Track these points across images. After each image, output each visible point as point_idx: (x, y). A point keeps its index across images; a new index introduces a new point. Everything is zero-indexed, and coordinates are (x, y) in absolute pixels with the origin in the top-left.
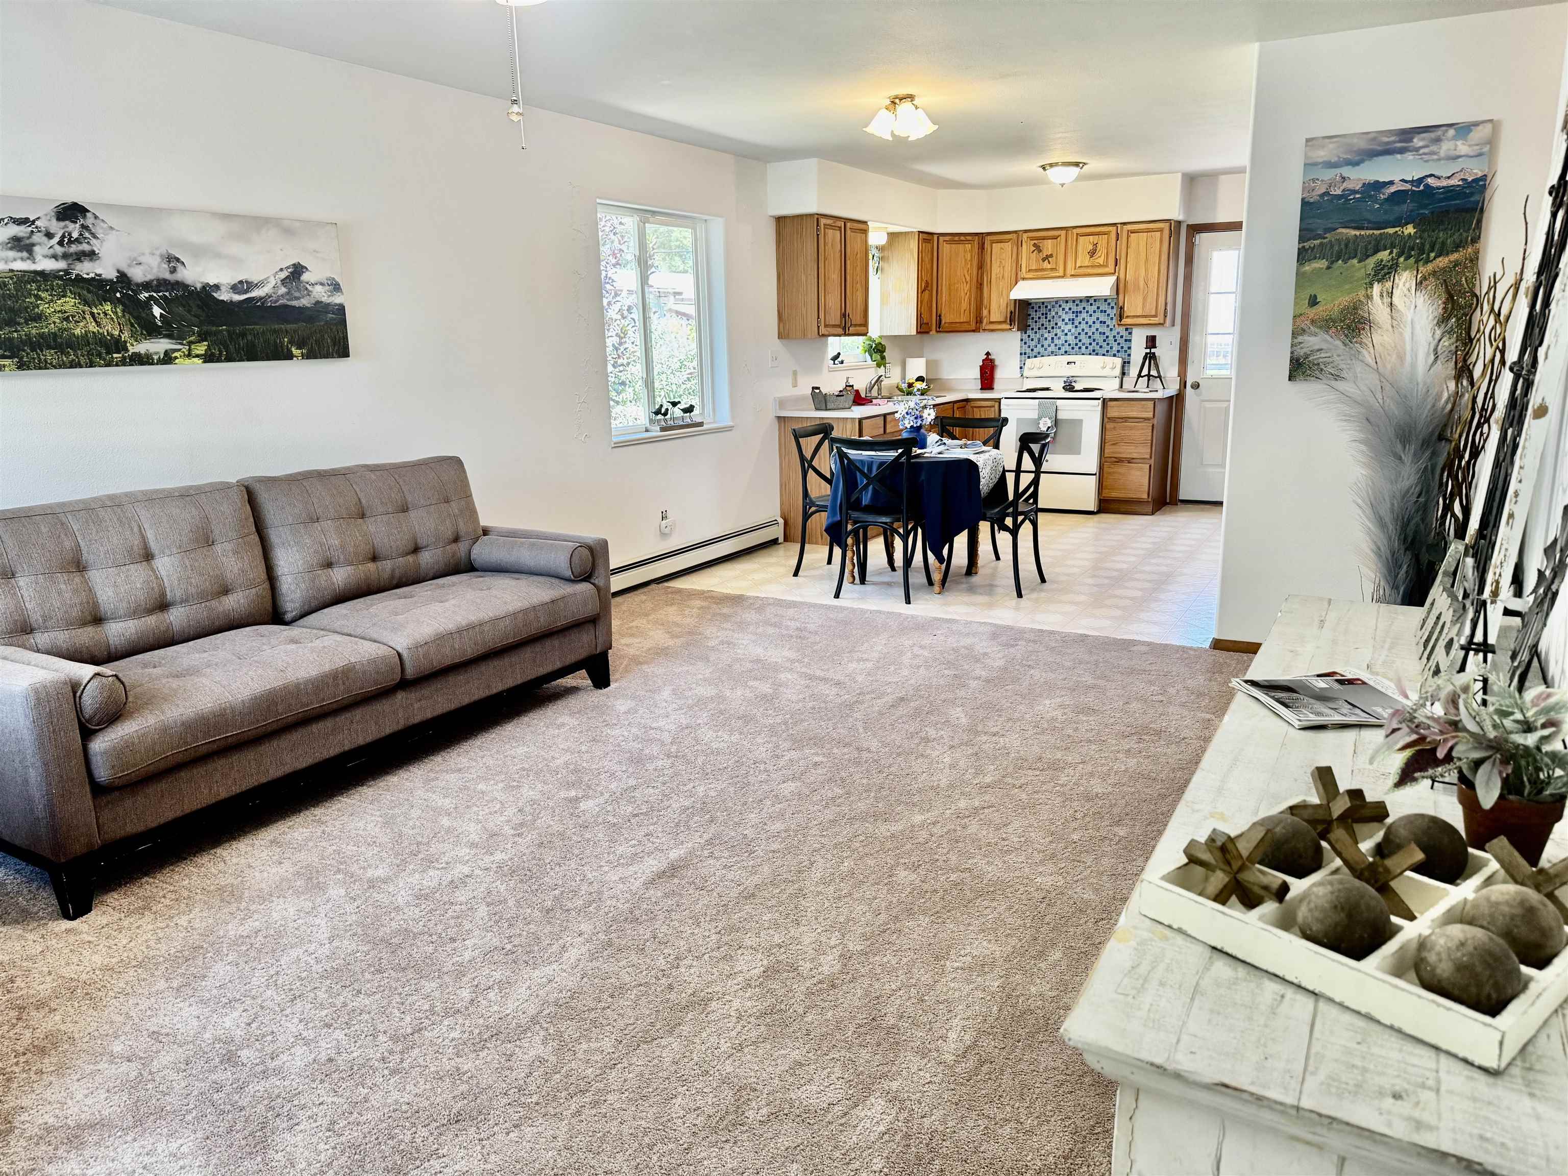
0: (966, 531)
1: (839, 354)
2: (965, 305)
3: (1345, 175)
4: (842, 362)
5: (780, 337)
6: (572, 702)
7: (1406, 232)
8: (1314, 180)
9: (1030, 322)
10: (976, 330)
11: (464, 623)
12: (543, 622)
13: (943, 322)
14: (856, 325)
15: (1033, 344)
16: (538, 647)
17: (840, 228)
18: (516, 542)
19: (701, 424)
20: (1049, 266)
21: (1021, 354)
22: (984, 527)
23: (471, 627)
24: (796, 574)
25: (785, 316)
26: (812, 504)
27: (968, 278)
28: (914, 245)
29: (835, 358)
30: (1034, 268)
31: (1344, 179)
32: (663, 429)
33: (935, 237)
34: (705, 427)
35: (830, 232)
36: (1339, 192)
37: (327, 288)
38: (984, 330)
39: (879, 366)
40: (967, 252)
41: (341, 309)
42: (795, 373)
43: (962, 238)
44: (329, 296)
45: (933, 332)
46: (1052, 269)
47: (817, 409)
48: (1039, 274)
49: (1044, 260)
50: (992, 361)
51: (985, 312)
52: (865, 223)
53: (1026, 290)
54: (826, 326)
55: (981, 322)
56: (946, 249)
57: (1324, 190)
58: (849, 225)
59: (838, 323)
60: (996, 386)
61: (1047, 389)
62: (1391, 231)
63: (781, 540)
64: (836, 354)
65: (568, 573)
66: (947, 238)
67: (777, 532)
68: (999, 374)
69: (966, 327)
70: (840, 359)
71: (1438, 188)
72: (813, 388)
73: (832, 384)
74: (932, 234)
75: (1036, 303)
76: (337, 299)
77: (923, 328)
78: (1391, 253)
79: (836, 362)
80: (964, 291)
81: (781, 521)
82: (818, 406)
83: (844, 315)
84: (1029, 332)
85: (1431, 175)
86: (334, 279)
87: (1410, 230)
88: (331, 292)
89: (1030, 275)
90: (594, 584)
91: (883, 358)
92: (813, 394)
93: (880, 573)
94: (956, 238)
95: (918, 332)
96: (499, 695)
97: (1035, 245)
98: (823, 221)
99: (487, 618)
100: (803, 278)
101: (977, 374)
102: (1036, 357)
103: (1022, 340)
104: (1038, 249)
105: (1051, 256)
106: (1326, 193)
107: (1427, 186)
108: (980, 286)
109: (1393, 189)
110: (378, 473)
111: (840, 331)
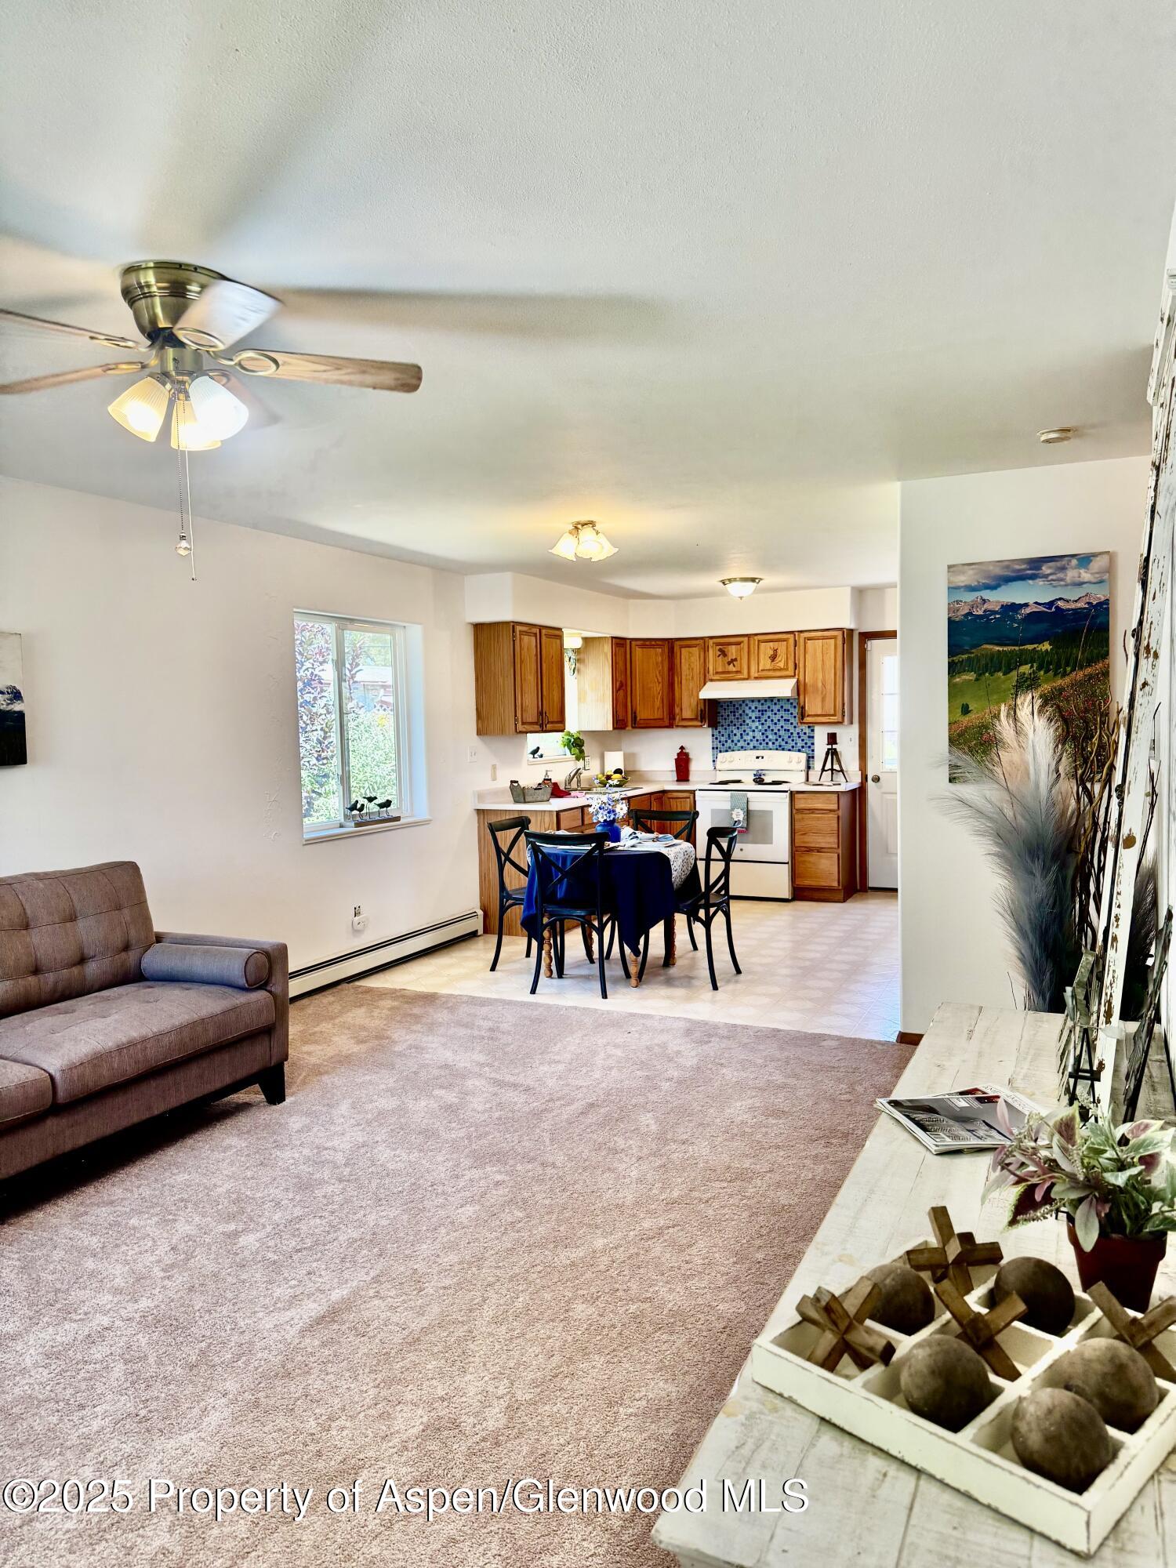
0: (662, 922)
1: (538, 748)
2: (658, 703)
3: (985, 597)
4: (541, 756)
5: (479, 733)
6: (243, 1120)
7: (1044, 649)
8: (958, 602)
9: (720, 719)
10: (670, 726)
11: (124, 1040)
12: (211, 1036)
13: (638, 719)
14: (552, 722)
15: (723, 739)
16: (205, 1063)
17: (536, 634)
18: (189, 949)
19: (398, 819)
20: (734, 669)
21: (713, 748)
22: (680, 920)
23: (132, 1044)
24: (493, 969)
25: (484, 713)
26: (509, 897)
27: (660, 680)
28: (607, 648)
29: (534, 752)
30: (720, 670)
31: (984, 601)
32: (358, 825)
33: (628, 641)
34: (402, 821)
35: (526, 638)
36: (981, 613)
37: (7, 696)
38: (677, 726)
39: (578, 759)
40: (657, 656)
41: (21, 716)
42: (494, 767)
43: (653, 643)
44: (8, 704)
45: (629, 728)
46: (737, 672)
47: (516, 802)
48: (726, 676)
49: (729, 663)
50: (687, 755)
51: (677, 710)
52: (560, 629)
53: (713, 691)
54: (523, 723)
55: (674, 719)
56: (638, 653)
57: (967, 611)
58: (544, 631)
59: (535, 720)
60: (691, 778)
61: (739, 781)
62: (1030, 647)
63: (481, 932)
64: (535, 748)
65: (242, 982)
66: (639, 643)
67: (477, 924)
68: (694, 767)
69: (660, 723)
70: (539, 753)
71: (1069, 610)
72: (512, 782)
73: (530, 777)
74: (624, 639)
75: (725, 702)
76: (17, 707)
77: (619, 724)
78: (1032, 667)
79: (536, 756)
80: (657, 689)
81: (480, 913)
82: (517, 799)
83: (541, 713)
84: (720, 729)
85: (1060, 599)
86: (14, 688)
87: (1046, 646)
88: (11, 700)
89: (717, 677)
90: (270, 992)
91: (582, 752)
92: (512, 788)
93: (578, 965)
94: (648, 643)
95: (614, 728)
96: (161, 1116)
97: (720, 650)
98: (518, 628)
99: (150, 1035)
100: (501, 680)
101: (672, 766)
102: (727, 751)
103: (713, 735)
104: (723, 653)
105: (736, 660)
106: (970, 614)
107: (1058, 608)
108: (671, 685)
109: (1028, 611)
110: (47, 882)
111: (537, 727)
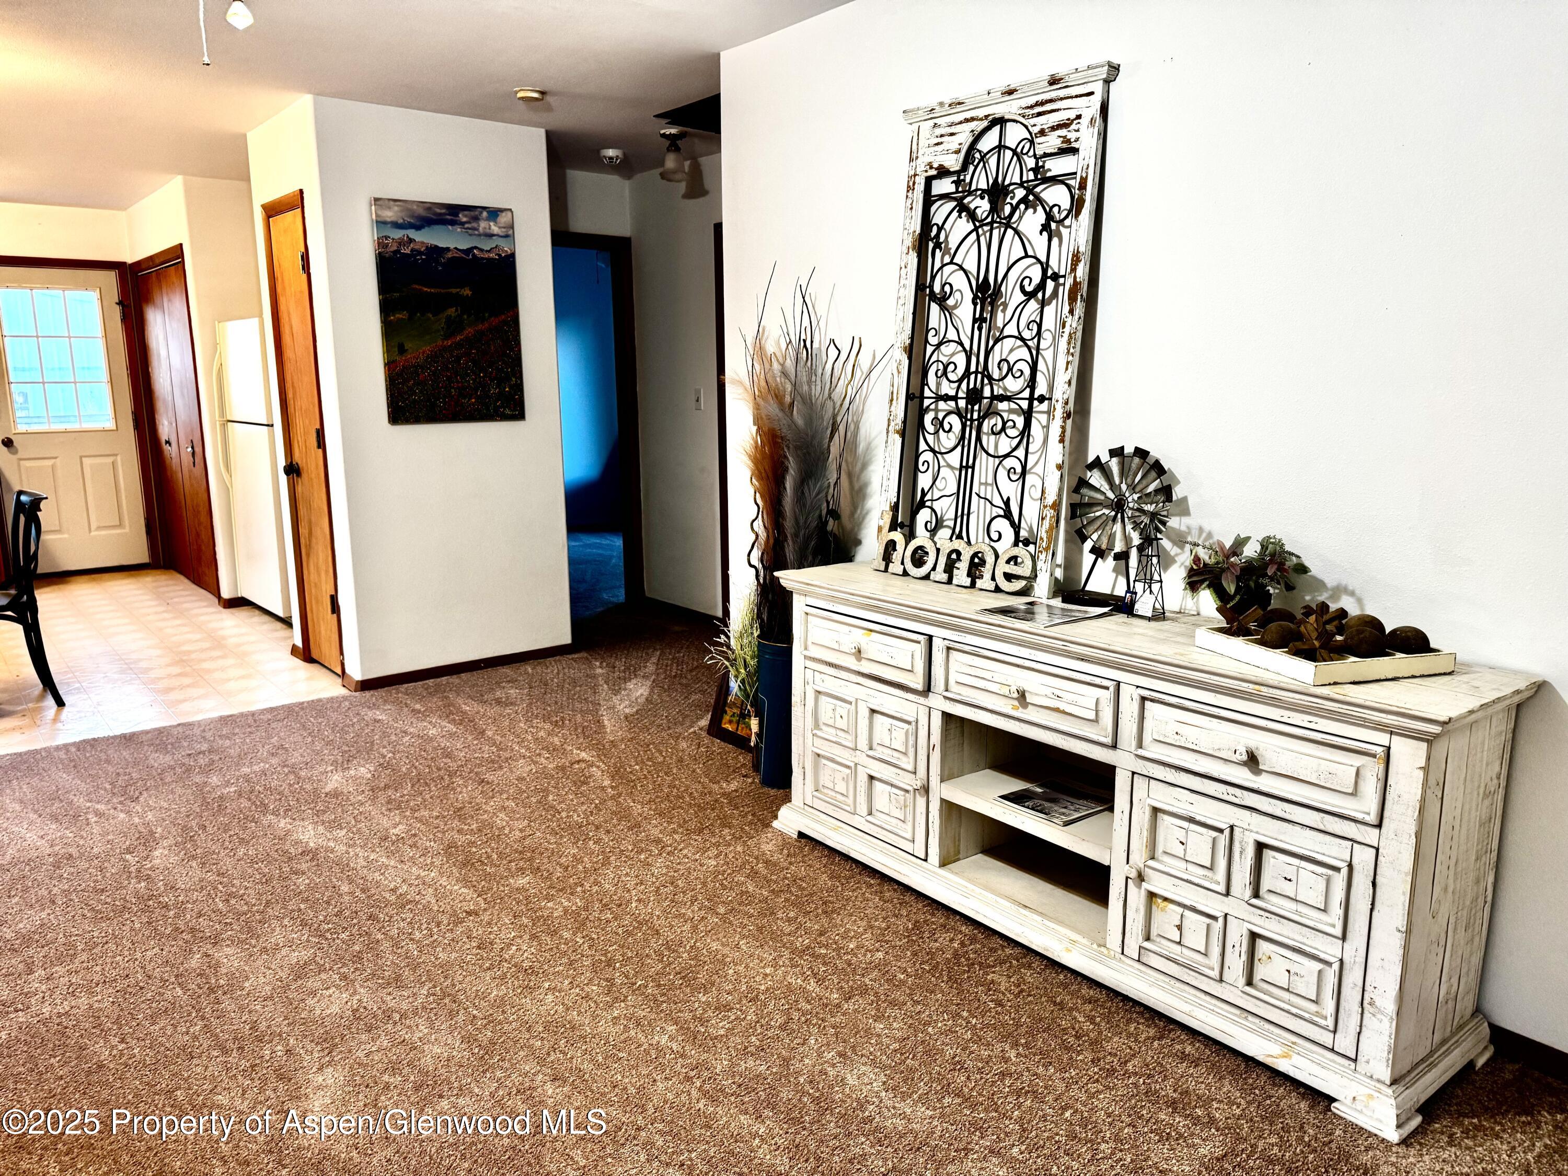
3: (411, 236)
7: (465, 294)
8: (387, 237)
31: (411, 240)
36: (408, 251)
57: (395, 248)
62: (454, 291)
71: (483, 259)
78: (456, 310)
85: (476, 248)
87: (467, 292)
106: (396, 252)
107: (474, 255)
109: (450, 255)
